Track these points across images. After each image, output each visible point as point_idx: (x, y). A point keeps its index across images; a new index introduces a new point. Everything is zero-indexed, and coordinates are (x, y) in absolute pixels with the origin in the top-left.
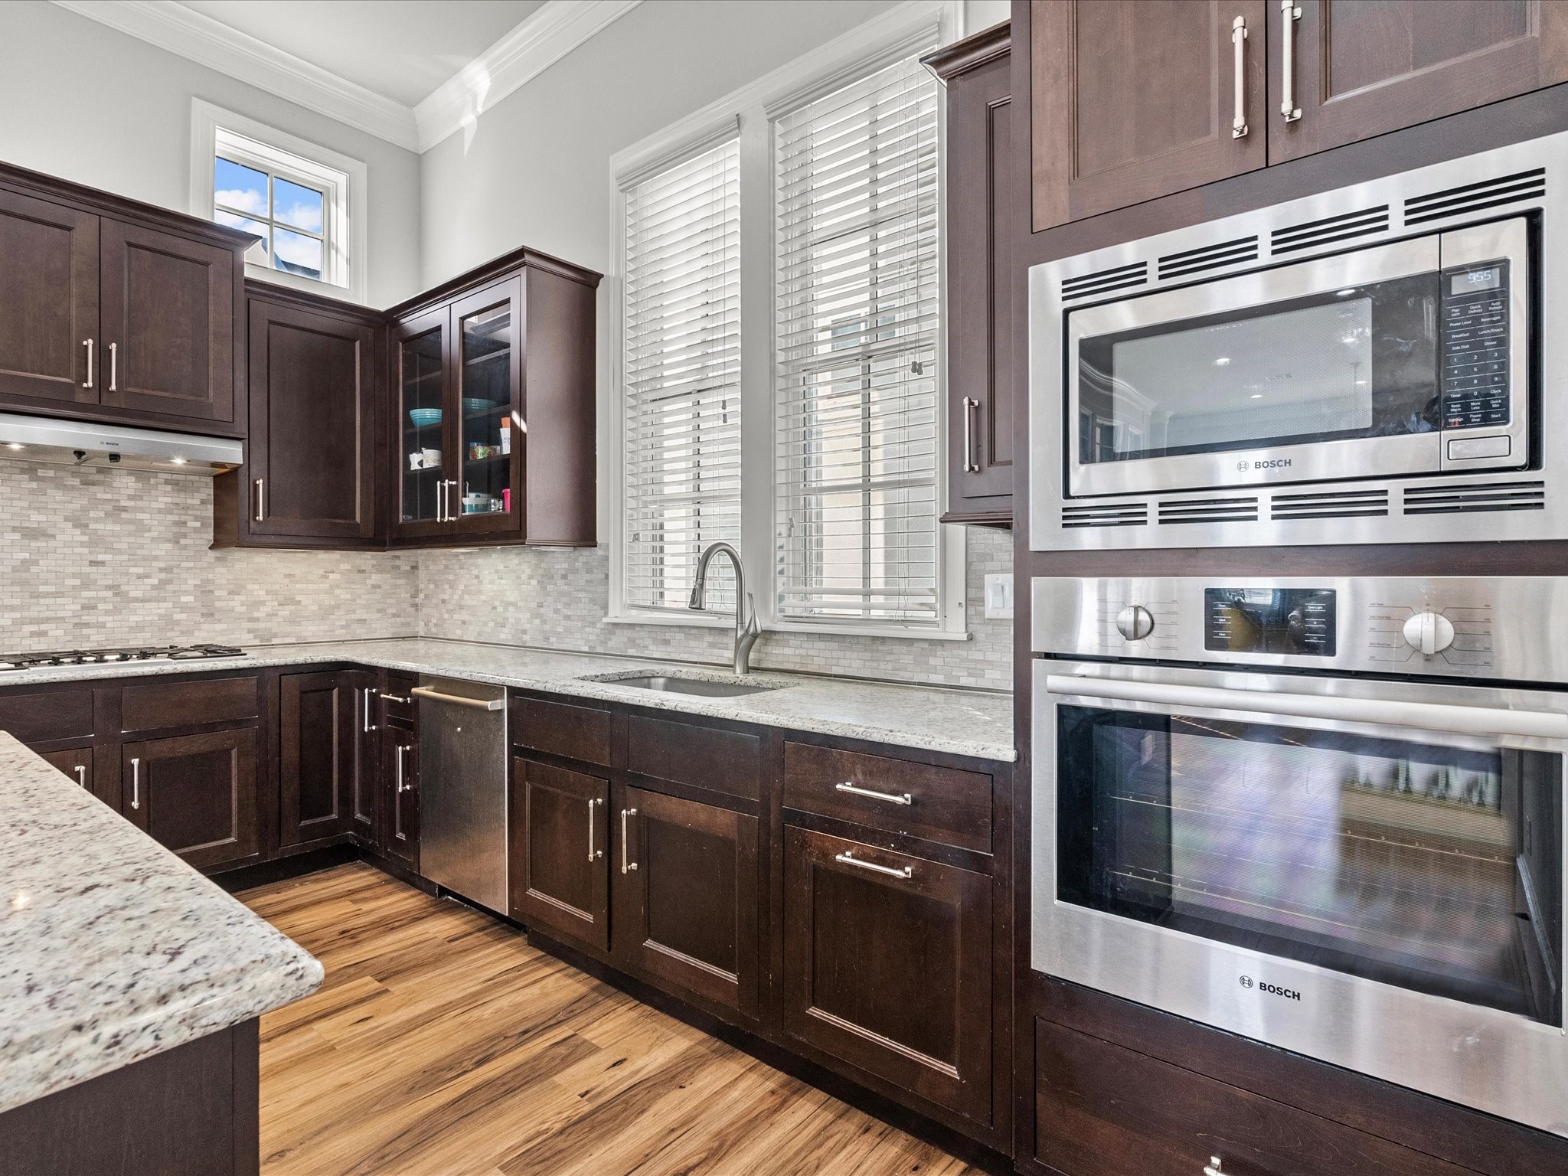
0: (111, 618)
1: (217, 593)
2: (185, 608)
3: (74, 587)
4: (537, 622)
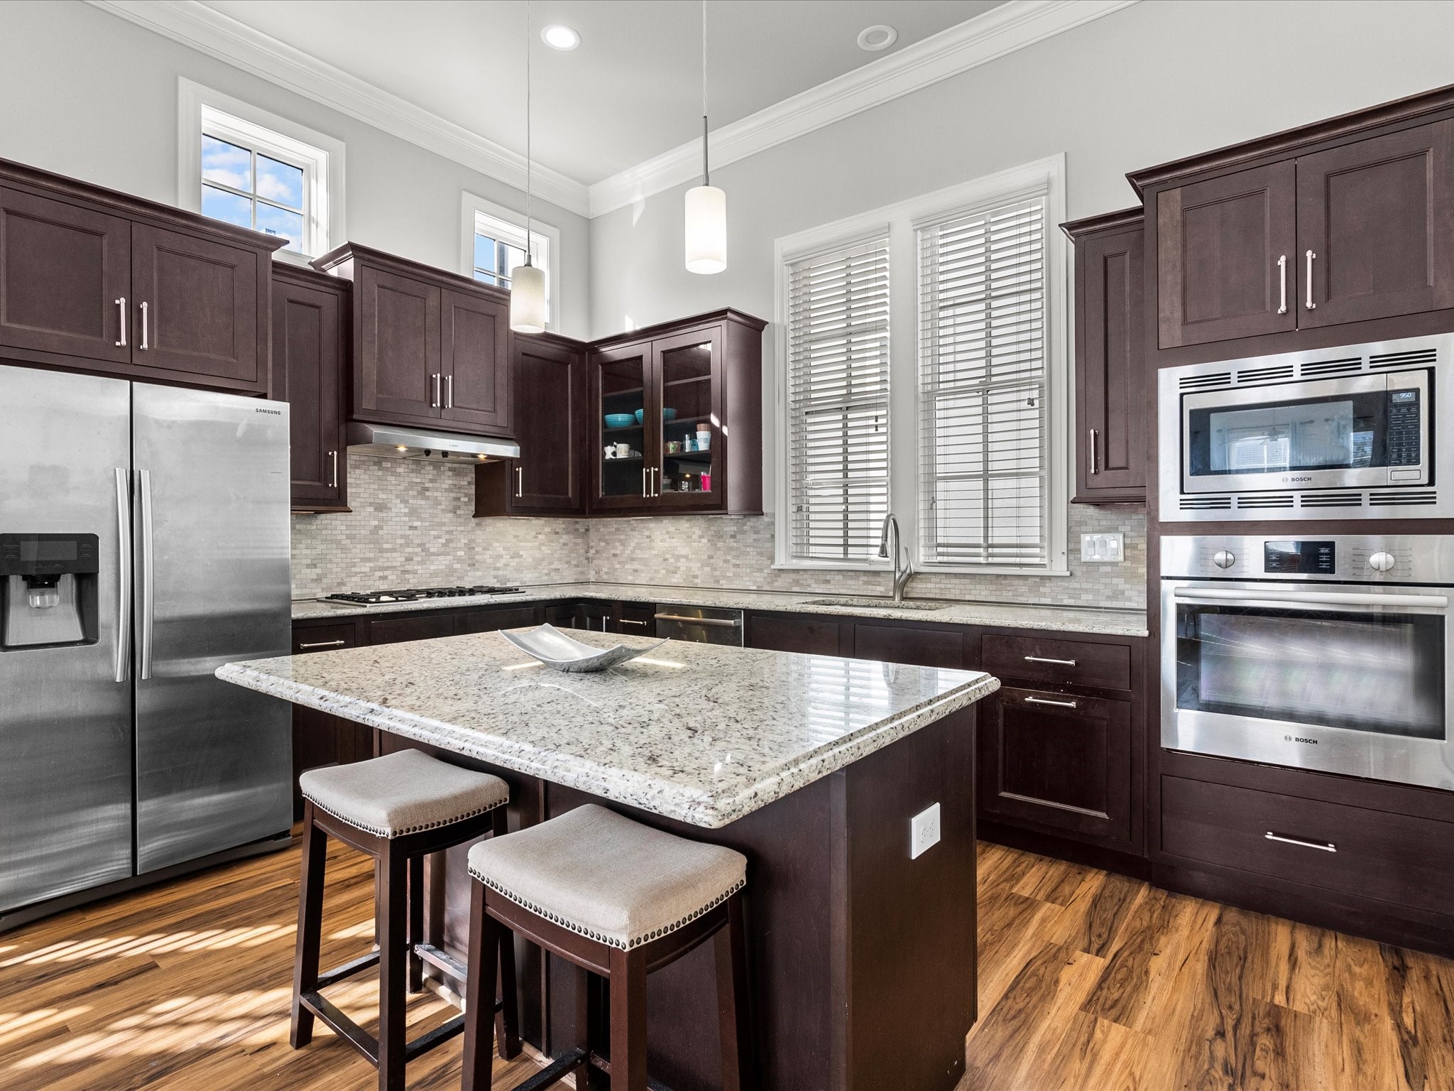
0: (420, 567)
1: (477, 549)
2: (459, 560)
3: (401, 545)
4: (707, 569)
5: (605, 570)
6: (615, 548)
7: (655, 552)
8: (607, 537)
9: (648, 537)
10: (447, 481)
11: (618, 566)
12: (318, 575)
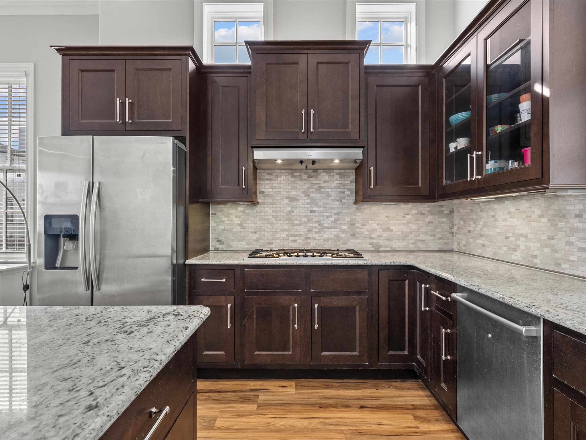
0: (317, 235)
1: (357, 225)
2: (344, 231)
3: (305, 222)
4: (547, 250)
5: (463, 243)
6: (470, 226)
7: (498, 230)
8: (465, 217)
9: (493, 217)
10: (336, 181)
11: (471, 240)
12: (257, 237)
